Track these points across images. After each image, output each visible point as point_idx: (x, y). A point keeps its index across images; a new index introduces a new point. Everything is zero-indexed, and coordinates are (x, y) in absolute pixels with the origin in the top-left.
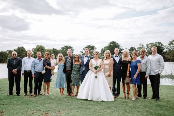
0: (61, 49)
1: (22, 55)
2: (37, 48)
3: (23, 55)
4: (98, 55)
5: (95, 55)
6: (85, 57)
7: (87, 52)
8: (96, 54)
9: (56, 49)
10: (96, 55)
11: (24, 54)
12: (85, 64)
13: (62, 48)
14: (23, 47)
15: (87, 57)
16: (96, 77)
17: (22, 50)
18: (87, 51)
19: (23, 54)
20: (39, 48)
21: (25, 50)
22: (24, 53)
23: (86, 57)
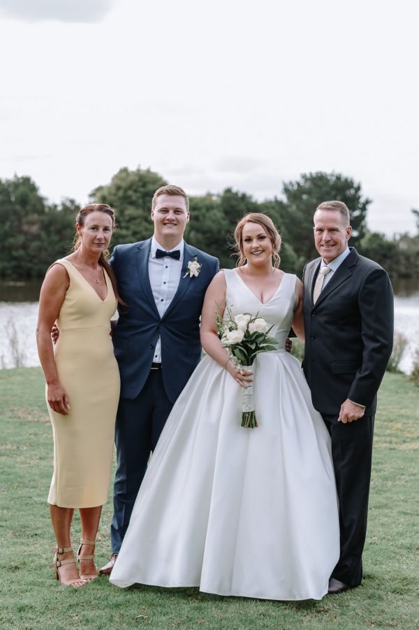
0: (284, 198)
1: (21, 232)
2: (119, 188)
3: (26, 233)
4: (273, 241)
5: (246, 245)
6: (160, 254)
7: (170, 215)
8: (261, 238)
9: (244, 197)
10: (255, 244)
11: (32, 223)
12: (162, 308)
13: (286, 190)
14: (26, 181)
15: (175, 255)
16: (249, 420)
17: (24, 201)
18: (177, 211)
19: (25, 227)
20: (130, 187)
21: (41, 200)
22: (35, 217)
23: (167, 260)
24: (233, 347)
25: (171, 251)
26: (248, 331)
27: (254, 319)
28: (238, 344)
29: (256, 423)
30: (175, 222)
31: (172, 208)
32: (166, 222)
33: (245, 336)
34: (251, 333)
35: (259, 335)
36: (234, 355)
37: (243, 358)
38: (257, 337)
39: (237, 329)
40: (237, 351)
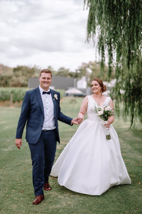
24: (101, 116)
25: (47, 92)
26: (104, 111)
27: (106, 107)
28: (102, 115)
29: (111, 138)
30: (48, 82)
31: (47, 78)
32: (45, 82)
33: (104, 112)
34: (106, 111)
35: (108, 111)
36: (102, 118)
37: (104, 119)
38: (108, 112)
39: (101, 110)
40: (102, 117)
